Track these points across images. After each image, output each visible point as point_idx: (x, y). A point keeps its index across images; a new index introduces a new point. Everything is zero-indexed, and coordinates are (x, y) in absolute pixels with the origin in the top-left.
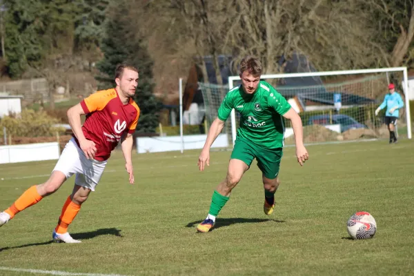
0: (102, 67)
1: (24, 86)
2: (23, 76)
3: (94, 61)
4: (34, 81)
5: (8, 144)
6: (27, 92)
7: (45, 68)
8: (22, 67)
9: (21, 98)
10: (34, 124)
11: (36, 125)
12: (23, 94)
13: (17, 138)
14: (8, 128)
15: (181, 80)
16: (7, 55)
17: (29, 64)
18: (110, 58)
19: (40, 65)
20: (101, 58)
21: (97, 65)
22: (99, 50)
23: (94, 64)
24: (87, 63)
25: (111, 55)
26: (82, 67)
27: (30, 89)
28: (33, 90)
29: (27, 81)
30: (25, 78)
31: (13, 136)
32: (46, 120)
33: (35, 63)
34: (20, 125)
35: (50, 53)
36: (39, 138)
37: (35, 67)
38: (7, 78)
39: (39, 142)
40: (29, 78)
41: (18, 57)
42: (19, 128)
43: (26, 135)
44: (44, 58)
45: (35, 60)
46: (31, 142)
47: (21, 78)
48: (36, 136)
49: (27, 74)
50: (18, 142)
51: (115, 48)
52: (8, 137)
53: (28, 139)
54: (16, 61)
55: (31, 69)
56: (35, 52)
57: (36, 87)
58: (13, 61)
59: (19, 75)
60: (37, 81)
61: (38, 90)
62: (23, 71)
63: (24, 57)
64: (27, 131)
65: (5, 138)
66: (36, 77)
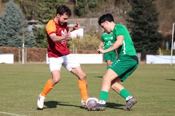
0: (130, 14)
1: (86, 21)
2: (86, 16)
3: (126, 10)
4: (91, 19)
5: (75, 53)
6: (87, 25)
7: (98, 12)
8: (86, 11)
9: (84, 28)
10: (90, 43)
11: (91, 44)
12: (85, 26)
13: (80, 50)
14: (76, 44)
15: (174, 24)
16: (78, 3)
17: (90, 10)
18: (135, 9)
19: (96, 10)
20: (130, 9)
21: (127, 13)
22: (129, 4)
23: (125, 12)
24: (122, 11)
25: (135, 7)
26: (118, 13)
27: (89, 24)
28: (91, 24)
29: (88, 19)
30: (87, 17)
31: (78, 49)
32: (97, 42)
33: (93, 9)
34: (82, 43)
35: (102, 5)
36: (92, 51)
37: (93, 12)
38: (77, 17)
39: (92, 53)
40: (89, 17)
41: (84, 5)
42: (82, 45)
43: (85, 49)
44: (99, 7)
45: (93, 8)
46: (87, 53)
47: (84, 17)
48: (90, 50)
49: (88, 15)
50: (80, 52)
51: (138, 4)
52: (75, 49)
53: (86, 51)
54: (83, 7)
55: (90, 13)
56: (93, 3)
57: (92, 23)
58: (81, 7)
59: (83, 15)
60: (93, 19)
61: (94, 24)
62: (86, 13)
63: (87, 5)
64: (86, 47)
65: (74, 50)
66: (93, 17)
